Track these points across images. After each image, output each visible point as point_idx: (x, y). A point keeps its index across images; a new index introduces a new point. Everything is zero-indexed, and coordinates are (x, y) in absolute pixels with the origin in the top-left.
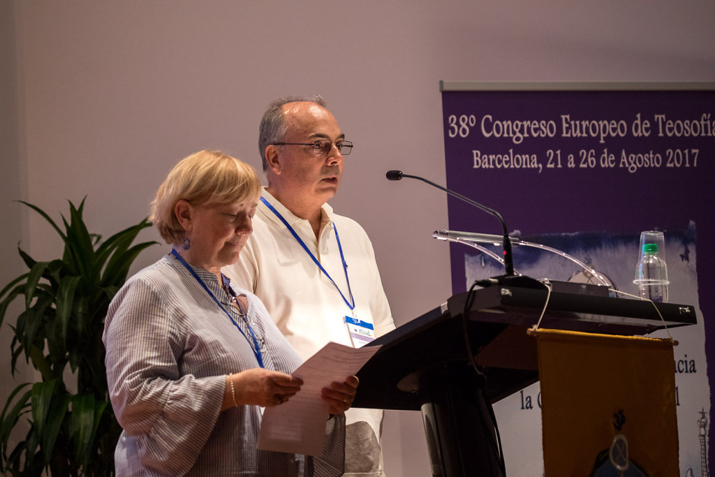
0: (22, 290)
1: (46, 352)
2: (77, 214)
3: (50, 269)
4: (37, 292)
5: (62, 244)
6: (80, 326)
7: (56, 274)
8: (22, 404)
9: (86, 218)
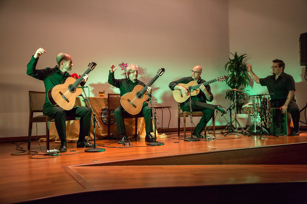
0: (229, 63)
1: (232, 70)
2: (236, 53)
3: (232, 61)
4: (231, 63)
5: (234, 57)
6: (236, 67)
7: (234, 61)
8: (229, 76)
9: (237, 54)
